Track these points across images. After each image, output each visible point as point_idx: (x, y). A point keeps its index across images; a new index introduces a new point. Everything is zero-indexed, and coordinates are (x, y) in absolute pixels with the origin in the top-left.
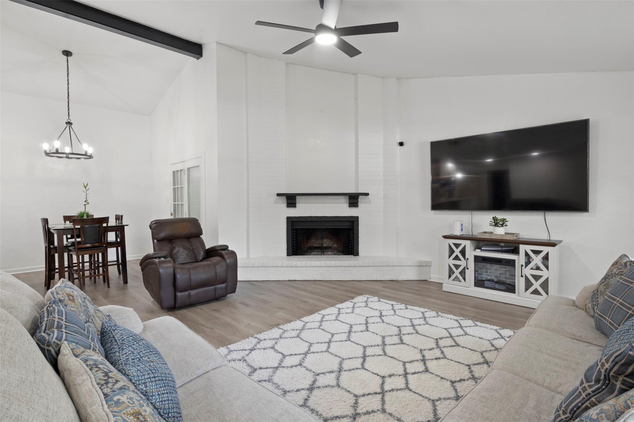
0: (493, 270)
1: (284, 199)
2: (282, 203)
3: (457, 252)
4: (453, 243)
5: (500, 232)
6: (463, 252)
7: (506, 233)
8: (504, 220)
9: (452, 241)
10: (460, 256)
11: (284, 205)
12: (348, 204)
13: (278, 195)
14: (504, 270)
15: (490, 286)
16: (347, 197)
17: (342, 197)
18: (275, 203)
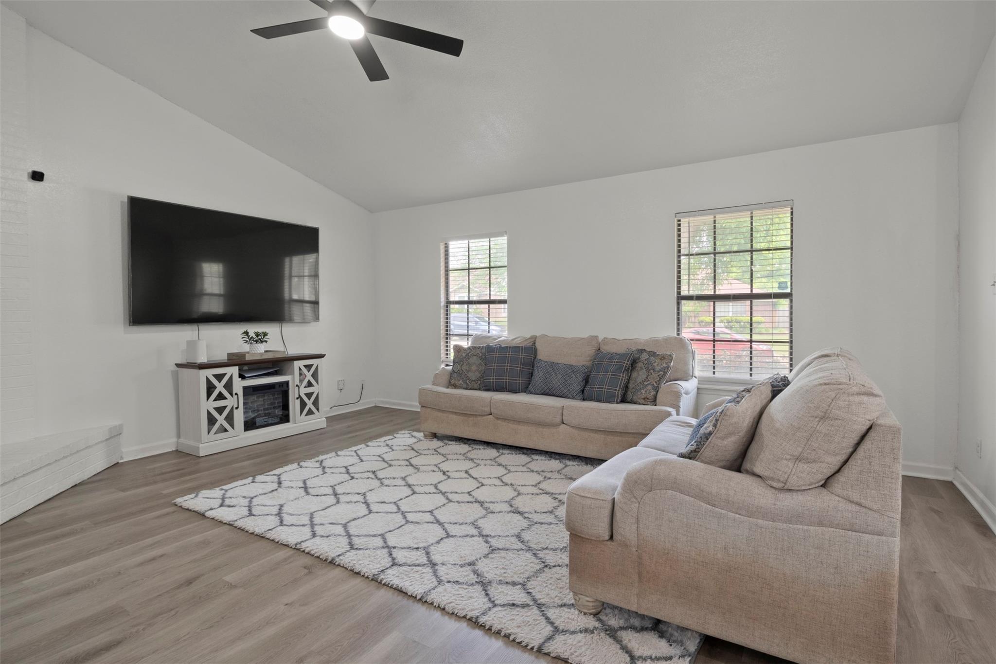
0: (250, 404)
3: (220, 387)
4: (214, 375)
5: (259, 350)
6: (229, 386)
7: (266, 351)
8: (265, 334)
9: (210, 373)
10: (226, 393)
14: (262, 399)
15: (263, 424)
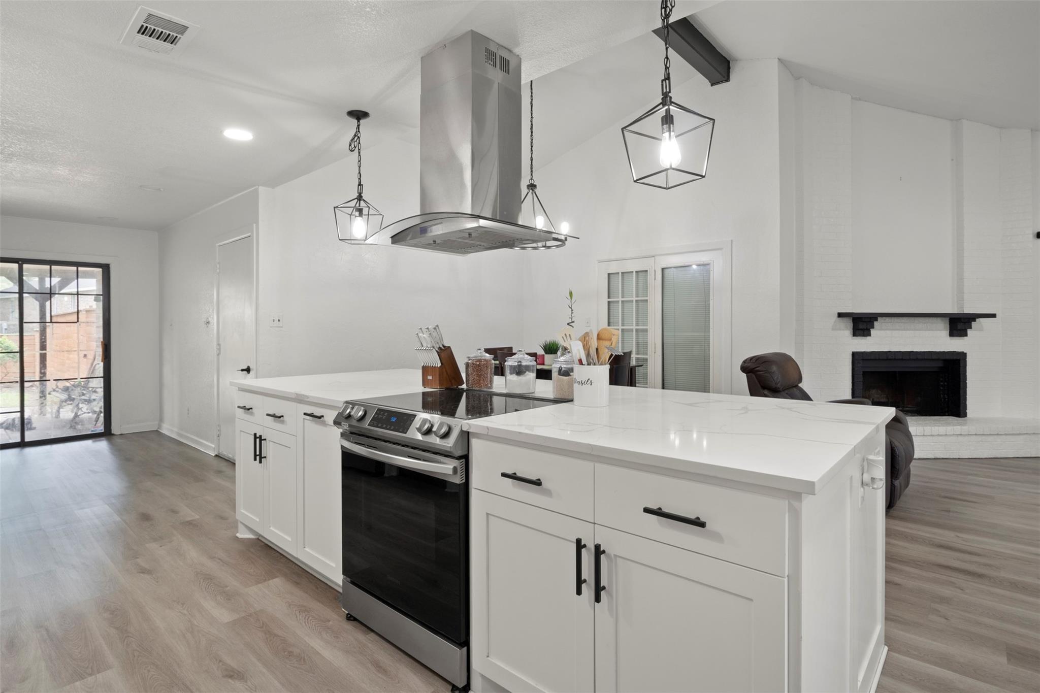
1: (848, 324)
2: (845, 330)
11: (848, 332)
12: (948, 332)
13: (840, 315)
16: (947, 320)
17: (939, 319)
18: (833, 329)
